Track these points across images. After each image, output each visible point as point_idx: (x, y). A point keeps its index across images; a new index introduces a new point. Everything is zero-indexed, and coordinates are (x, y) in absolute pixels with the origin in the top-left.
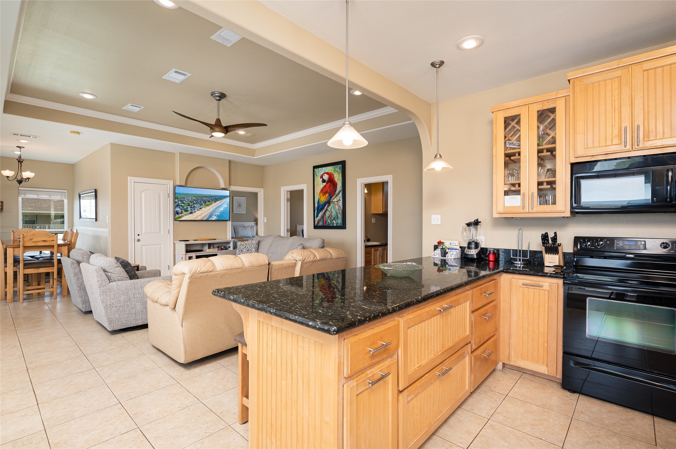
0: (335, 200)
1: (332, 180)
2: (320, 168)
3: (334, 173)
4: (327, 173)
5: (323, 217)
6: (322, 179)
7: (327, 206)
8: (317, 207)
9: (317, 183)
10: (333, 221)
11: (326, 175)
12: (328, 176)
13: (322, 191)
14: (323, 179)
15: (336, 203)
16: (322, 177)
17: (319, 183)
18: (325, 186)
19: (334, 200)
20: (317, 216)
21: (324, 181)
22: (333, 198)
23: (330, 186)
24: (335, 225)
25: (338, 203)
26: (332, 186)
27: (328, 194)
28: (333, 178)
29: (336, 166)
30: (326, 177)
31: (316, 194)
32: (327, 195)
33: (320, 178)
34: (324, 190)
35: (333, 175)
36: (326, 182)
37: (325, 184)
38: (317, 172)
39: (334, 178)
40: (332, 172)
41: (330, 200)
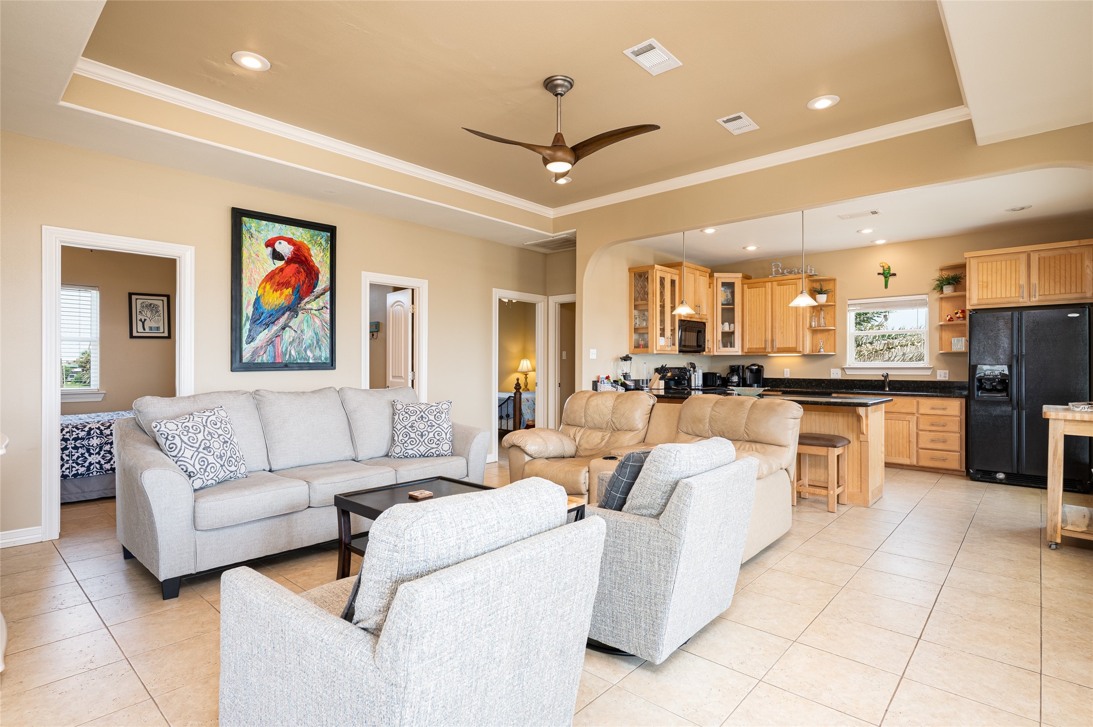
0: (314, 305)
1: (303, 259)
2: (264, 222)
3: (310, 246)
4: (290, 241)
5: (271, 342)
6: (270, 249)
7: (286, 315)
8: (250, 315)
9: (253, 255)
10: (306, 352)
11: (284, 243)
12: (291, 248)
13: (270, 277)
14: (274, 250)
15: (313, 312)
16: (270, 244)
17: (260, 258)
18: (281, 270)
19: (308, 306)
20: (251, 339)
21: (276, 256)
22: (306, 300)
23: (299, 272)
24: (311, 361)
25: (320, 314)
26: (304, 274)
27: (290, 290)
28: (306, 255)
29: (317, 232)
30: (285, 249)
31: (250, 283)
32: (288, 291)
33: (264, 246)
34: (277, 278)
35: (309, 249)
36: (284, 259)
37: (280, 264)
38: (253, 228)
39: (311, 256)
40: (305, 242)
41: (299, 303)
